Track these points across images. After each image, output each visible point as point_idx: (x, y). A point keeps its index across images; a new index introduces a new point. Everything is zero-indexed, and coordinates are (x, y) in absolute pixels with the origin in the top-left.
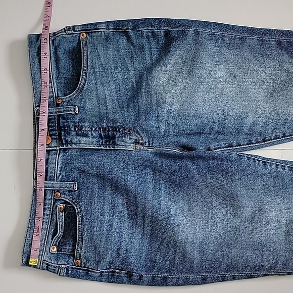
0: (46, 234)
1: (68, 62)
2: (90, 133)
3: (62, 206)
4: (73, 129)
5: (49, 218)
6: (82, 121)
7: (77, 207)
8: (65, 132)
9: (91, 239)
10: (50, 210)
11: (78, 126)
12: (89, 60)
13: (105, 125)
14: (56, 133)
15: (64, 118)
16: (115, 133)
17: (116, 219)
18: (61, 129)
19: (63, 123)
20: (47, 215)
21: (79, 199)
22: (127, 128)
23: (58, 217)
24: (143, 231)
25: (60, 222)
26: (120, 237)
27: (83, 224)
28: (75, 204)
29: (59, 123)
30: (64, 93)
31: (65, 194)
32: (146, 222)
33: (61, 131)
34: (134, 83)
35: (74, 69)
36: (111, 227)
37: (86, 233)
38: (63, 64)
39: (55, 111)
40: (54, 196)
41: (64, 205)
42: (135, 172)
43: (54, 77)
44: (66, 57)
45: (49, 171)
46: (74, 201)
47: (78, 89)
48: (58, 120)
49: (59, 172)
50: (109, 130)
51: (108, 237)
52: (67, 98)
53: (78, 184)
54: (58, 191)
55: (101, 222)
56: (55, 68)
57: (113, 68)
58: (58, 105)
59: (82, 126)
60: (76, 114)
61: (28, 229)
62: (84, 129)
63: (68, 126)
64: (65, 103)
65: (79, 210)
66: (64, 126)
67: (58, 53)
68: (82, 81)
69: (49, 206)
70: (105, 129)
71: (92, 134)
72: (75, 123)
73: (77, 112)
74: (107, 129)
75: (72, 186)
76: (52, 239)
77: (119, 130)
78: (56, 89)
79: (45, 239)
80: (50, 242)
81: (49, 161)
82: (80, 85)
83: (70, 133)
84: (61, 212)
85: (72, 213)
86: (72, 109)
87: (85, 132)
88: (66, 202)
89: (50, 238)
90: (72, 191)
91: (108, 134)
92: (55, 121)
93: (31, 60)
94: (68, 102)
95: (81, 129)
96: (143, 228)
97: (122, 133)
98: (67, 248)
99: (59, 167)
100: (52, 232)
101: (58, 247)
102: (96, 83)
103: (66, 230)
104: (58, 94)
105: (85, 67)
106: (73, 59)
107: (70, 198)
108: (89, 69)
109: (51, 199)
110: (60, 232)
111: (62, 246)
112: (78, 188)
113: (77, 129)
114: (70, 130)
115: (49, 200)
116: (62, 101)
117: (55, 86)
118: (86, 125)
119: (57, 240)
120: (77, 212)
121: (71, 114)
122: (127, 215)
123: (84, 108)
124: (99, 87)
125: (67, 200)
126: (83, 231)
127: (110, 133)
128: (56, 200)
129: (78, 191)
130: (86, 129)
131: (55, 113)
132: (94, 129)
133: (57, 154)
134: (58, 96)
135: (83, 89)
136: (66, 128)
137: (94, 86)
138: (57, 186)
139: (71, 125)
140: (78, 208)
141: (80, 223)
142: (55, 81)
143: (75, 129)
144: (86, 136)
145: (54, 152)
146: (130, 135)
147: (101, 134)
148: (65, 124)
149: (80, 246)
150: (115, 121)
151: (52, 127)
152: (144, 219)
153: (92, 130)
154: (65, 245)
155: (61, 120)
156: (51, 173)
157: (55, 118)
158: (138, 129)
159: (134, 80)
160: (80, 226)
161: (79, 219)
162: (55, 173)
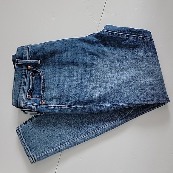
0: (24, 88)
5: (25, 80)
17: (62, 78)
20: (24, 78)
21: (42, 68)
24: (77, 83)
25: (31, 82)
36: (59, 82)
37: (46, 86)
41: (34, 73)
45: (24, 54)
46: (39, 70)
49: (29, 55)
53: (40, 61)
54: (30, 65)
61: (14, 86)
65: (42, 73)
69: (25, 74)
75: (37, 62)
79: (23, 91)
80: (26, 93)
89: (26, 90)
90: (37, 65)
96: (77, 81)
98: (36, 95)
99: (29, 51)
101: (31, 95)
109: (26, 69)
110: (31, 87)
111: (33, 95)
119: (30, 92)
120: (41, 75)
122: (68, 76)
126: (44, 84)
141: (43, 80)
149: (43, 93)
152: (77, 76)
156: (25, 55)
160: (43, 82)
161: (42, 78)
162: (27, 55)
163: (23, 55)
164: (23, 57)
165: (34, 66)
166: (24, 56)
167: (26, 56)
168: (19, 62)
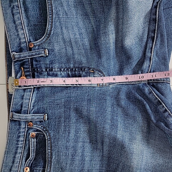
0: (21, 157)
1: (36, 11)
2: (59, 73)
3: (34, 134)
4: (44, 70)
5: (23, 143)
6: (52, 62)
7: (46, 134)
8: (38, 72)
9: (58, 162)
10: (24, 137)
11: (49, 67)
12: (53, 8)
13: (72, 66)
14: (30, 74)
15: (36, 61)
16: (81, 72)
17: (80, 144)
18: (34, 70)
19: (36, 65)
20: (22, 141)
21: (49, 128)
22: (91, 68)
23: (30, 143)
24: (103, 154)
25: (32, 147)
26: (83, 160)
27: (51, 150)
28: (45, 132)
29: (32, 65)
30: (35, 38)
31: (37, 124)
32: (105, 147)
33: (34, 72)
34: (94, 26)
35: (42, 17)
36: (75, 151)
37: (54, 157)
38: (31, 13)
39: (28, 54)
40: (28, 126)
41: (36, 133)
42: (97, 104)
43: (26, 25)
44: (33, 6)
45: (24, 105)
46: (45, 129)
47: (46, 34)
48: (32, 63)
49: (32, 107)
50: (75, 70)
51: (73, 160)
52: (38, 42)
53: (47, 115)
54: (31, 121)
55: (67, 148)
56: (25, 17)
57: (75, 14)
58: (30, 49)
59: (52, 68)
60: (47, 56)
61: (5, 153)
62: (54, 70)
63: (40, 67)
64: (37, 47)
65: (48, 137)
66: (37, 67)
67: (27, 3)
68: (48, 27)
69: (23, 134)
70: (72, 69)
71: (61, 74)
72: (47, 64)
73: (48, 55)
74: (74, 70)
75: (42, 117)
76: (26, 162)
77: (84, 69)
78: (28, 35)
79: (20, 161)
80: (24, 164)
81: (24, 97)
82: (47, 30)
83: (42, 73)
84: (33, 138)
85: (42, 139)
86: (43, 52)
87: (55, 72)
88: (37, 130)
89: (24, 160)
90: (42, 121)
91: (75, 74)
92: (29, 64)
93: (4, 11)
94: (39, 46)
95: (52, 70)
96: (103, 152)
97: (87, 73)
98: (38, 168)
99: (32, 102)
100: (26, 155)
101: (31, 168)
102: (61, 28)
103: (37, 154)
104: (30, 39)
105: (51, 14)
106: (40, 8)
107: (42, 127)
108: (54, 16)
109: (25, 128)
110: (32, 155)
111: (34, 167)
112: (47, 119)
113: (48, 70)
114: (42, 71)
115: (23, 128)
116: (34, 46)
117: (27, 32)
118: (56, 66)
119: (30, 162)
120: (46, 139)
121: (42, 56)
122: (88, 141)
123: (53, 50)
124: (64, 31)
125: (39, 129)
126: (52, 155)
127: (76, 72)
128: (29, 129)
129: (47, 121)
130: (56, 70)
131: (29, 56)
132: (62, 70)
133: (31, 92)
134: (30, 42)
135: (50, 34)
136: (39, 70)
137: (59, 30)
138: (30, 118)
139: (43, 66)
140: (48, 135)
141: (49, 148)
142: (26, 28)
143: (46, 70)
144: (56, 76)
145: (29, 90)
146: (94, 74)
147: (69, 74)
148: (38, 66)
149: (49, 168)
150: (81, 63)
151: (26, 68)
152: (102, 145)
153: (61, 70)
154: (36, 166)
155: (34, 63)
156: (25, 107)
157: (29, 61)
158: (101, 68)
159: (93, 24)
160: (49, 151)
161: (48, 144)
162: (28, 108)
163: (22, 107)
164: (21, 109)
165: (38, 123)
166: (23, 109)
167: (26, 109)
168: (14, 116)
